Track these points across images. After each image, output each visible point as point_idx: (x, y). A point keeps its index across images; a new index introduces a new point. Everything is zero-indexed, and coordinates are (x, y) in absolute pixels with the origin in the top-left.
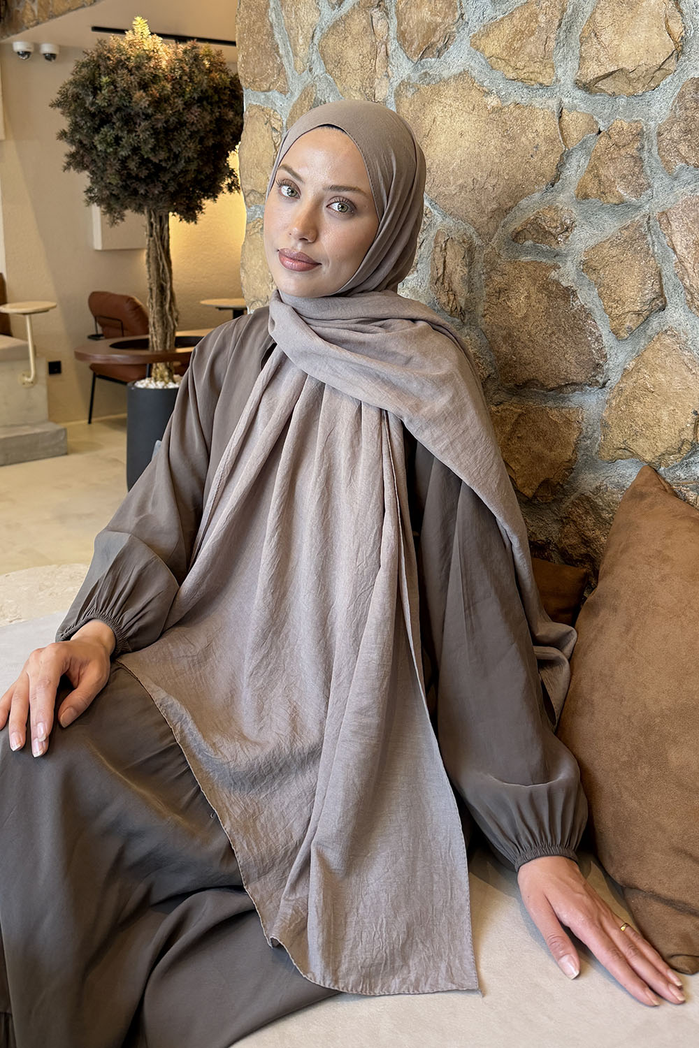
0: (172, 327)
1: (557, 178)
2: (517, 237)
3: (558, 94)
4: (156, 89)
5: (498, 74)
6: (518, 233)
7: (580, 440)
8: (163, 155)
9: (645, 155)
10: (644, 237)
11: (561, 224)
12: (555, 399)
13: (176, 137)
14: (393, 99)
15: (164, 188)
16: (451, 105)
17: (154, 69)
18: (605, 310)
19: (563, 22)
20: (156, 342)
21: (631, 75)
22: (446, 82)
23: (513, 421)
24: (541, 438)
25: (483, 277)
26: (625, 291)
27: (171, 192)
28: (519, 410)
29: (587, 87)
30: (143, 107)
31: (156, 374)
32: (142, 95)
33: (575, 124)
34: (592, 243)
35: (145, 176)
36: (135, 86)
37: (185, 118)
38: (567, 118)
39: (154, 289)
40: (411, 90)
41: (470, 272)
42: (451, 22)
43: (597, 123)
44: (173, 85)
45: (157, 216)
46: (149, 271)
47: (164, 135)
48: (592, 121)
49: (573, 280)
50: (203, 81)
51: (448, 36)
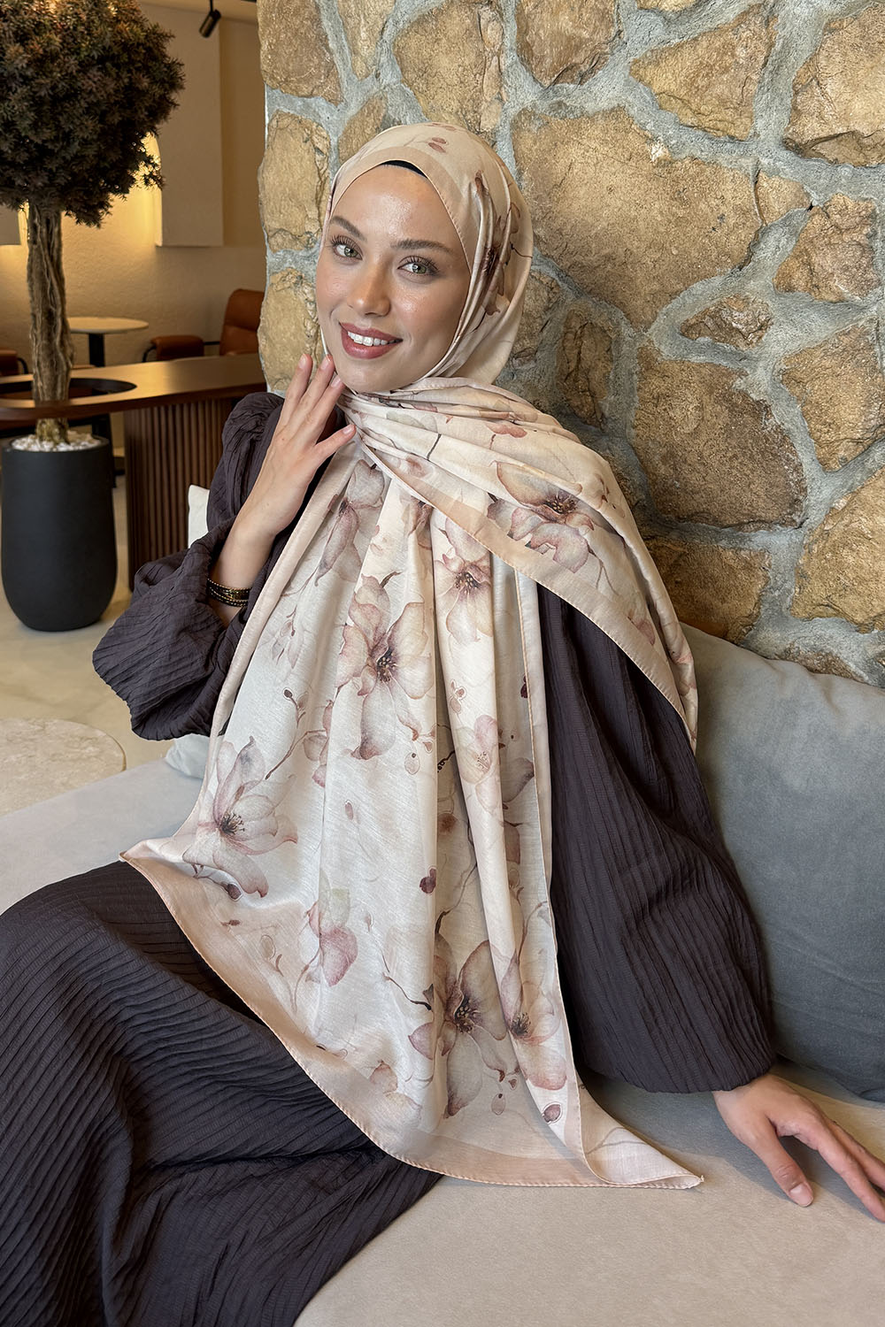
0: (65, 368)
1: (748, 260)
2: (688, 330)
3: (754, 152)
4: (39, 43)
5: (668, 116)
6: (691, 326)
7: (766, 591)
8: (47, 134)
9: (878, 244)
10: (871, 347)
11: (755, 319)
12: (730, 538)
13: (67, 110)
14: (506, 130)
15: (49, 179)
16: (595, 150)
17: (38, 14)
18: (810, 434)
19: (770, 59)
20: (42, 387)
21: (865, 141)
22: (591, 118)
23: (671, 562)
24: (710, 584)
25: (635, 376)
26: (842, 412)
27: (59, 184)
28: (679, 549)
29: (800, 149)
30: (19, 66)
31: (42, 431)
32: (17, 51)
33: (779, 194)
34: (794, 346)
35: (25, 161)
36: (10, 37)
37: (79, 84)
38: (765, 184)
39: (39, 315)
40: (537, 122)
41: (616, 369)
42: (602, 40)
43: (808, 195)
44: (63, 38)
45: (44, 215)
46: (32, 291)
47: (50, 107)
48: (801, 194)
49: (766, 392)
50: (106, 33)
51: (597, 57)
